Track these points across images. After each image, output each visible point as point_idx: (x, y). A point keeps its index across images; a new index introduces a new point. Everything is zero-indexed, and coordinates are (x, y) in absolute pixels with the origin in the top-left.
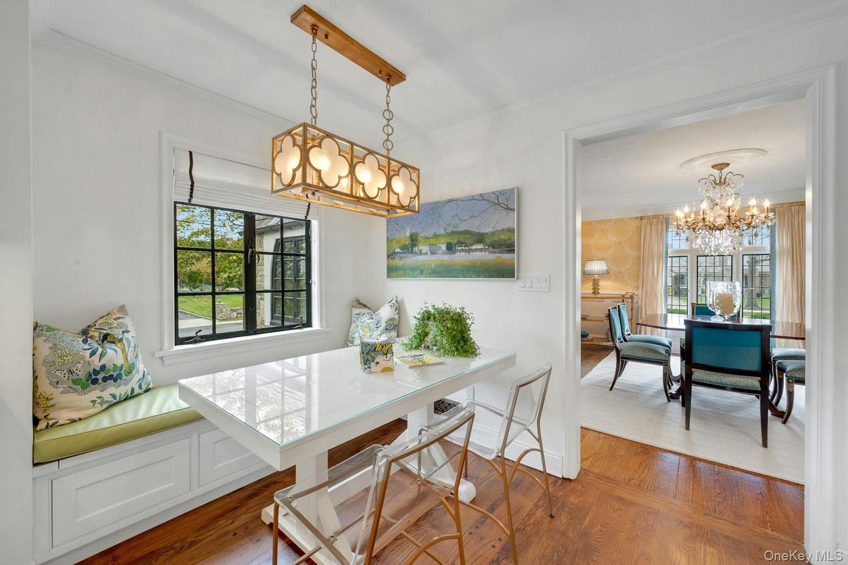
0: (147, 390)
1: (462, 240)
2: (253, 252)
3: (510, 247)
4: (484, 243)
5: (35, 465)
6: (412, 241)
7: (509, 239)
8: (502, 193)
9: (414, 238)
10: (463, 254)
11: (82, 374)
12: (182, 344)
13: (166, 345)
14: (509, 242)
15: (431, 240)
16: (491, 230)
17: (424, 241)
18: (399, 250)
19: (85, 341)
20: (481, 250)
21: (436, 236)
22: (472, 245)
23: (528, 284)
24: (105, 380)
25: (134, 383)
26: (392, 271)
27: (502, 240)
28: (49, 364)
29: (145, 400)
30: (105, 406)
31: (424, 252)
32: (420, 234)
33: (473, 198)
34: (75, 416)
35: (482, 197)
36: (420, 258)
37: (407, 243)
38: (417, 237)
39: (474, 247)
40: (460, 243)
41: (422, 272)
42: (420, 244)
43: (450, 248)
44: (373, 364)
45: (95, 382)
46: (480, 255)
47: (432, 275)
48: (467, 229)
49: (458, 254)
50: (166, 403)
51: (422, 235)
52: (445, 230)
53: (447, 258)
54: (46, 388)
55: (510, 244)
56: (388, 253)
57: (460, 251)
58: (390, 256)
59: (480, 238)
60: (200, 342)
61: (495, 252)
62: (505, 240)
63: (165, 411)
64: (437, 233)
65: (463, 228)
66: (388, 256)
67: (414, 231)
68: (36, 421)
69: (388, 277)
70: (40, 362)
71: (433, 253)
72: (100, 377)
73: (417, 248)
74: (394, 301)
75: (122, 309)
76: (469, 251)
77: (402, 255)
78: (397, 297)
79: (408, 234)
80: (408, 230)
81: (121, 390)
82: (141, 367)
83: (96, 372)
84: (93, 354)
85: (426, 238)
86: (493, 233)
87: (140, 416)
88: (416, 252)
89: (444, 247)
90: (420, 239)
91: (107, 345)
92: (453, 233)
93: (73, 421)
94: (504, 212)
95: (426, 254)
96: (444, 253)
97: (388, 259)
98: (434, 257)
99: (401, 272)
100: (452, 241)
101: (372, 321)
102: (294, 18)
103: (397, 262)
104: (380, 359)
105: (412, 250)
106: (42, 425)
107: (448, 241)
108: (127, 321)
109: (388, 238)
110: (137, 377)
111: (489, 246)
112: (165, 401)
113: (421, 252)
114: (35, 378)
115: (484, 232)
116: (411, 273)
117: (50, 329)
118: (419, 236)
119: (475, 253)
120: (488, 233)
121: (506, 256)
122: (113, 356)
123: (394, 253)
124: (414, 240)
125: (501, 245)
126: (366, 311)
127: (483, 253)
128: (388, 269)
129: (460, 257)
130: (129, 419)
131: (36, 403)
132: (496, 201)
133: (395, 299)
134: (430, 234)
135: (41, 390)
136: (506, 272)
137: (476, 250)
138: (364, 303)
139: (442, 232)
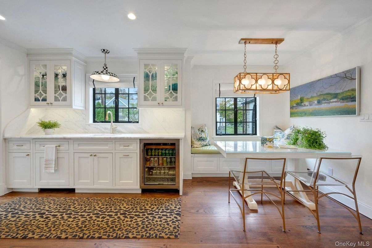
0: (210, 145)
1: (325, 98)
2: (236, 110)
3: (353, 99)
4: (337, 98)
5: (192, 153)
6: (301, 100)
7: (353, 94)
8: (348, 71)
9: (302, 99)
10: (325, 104)
11: (198, 138)
12: (218, 135)
13: (214, 135)
14: (352, 96)
15: (310, 99)
16: (342, 91)
17: (306, 100)
18: (295, 105)
19: (199, 131)
20: (336, 102)
21: (312, 97)
22: (331, 99)
23: (366, 118)
24: (202, 140)
25: (207, 142)
26: (292, 114)
27: (348, 95)
28: (194, 135)
29: (209, 147)
30: (202, 146)
31: (306, 105)
32: (305, 97)
33: (331, 77)
34: (197, 146)
35: (336, 75)
36: (304, 108)
37: (299, 102)
38: (303, 99)
39: (332, 101)
40: (324, 99)
41: (305, 114)
42: (305, 101)
43: (319, 102)
44: (265, 144)
45: (200, 140)
46: (336, 104)
47: (310, 115)
48: (328, 92)
49: (323, 104)
50: (212, 148)
51: (306, 97)
52: (317, 94)
53: (317, 107)
54: (193, 140)
55: (353, 97)
56: (290, 107)
57: (324, 103)
58: (292, 108)
59: (336, 96)
60: (222, 135)
61: (344, 102)
62: (350, 96)
63: (212, 149)
64: (313, 96)
65: (326, 91)
66: (291, 108)
67: (302, 96)
68: (192, 146)
69: (291, 117)
70: (192, 134)
71: (311, 105)
72: (201, 139)
73: (303, 104)
74: (292, 127)
75: (205, 125)
76: (329, 103)
77: (296, 107)
78: (294, 125)
79: (299, 98)
80: (299, 96)
81: (205, 143)
82: (208, 139)
83: (200, 138)
84: (200, 134)
85: (308, 99)
86: (343, 93)
87: (207, 149)
88: (303, 105)
89: (316, 102)
90: (304, 99)
91: (202, 132)
92: (320, 95)
93: (197, 147)
94: (350, 81)
95: (308, 106)
96: (316, 105)
97: (290, 109)
98: (311, 107)
99: (296, 115)
100: (320, 99)
101: (281, 134)
102: (239, 43)
103: (295, 110)
104: (268, 143)
105: (301, 105)
106: (192, 147)
107: (318, 99)
108: (206, 128)
109: (290, 100)
110: (208, 141)
111: (340, 99)
112: (213, 147)
113: (305, 105)
114: (191, 137)
115: (337, 93)
116: (301, 114)
117: (194, 128)
118: (304, 98)
119: (332, 104)
120: (340, 93)
121: (350, 104)
122: (203, 135)
123: (293, 106)
124: (302, 100)
125: (347, 98)
126: (279, 130)
127: (337, 103)
128: (290, 114)
129: (324, 106)
130: (205, 149)
131: (192, 143)
132: (345, 76)
133: (293, 126)
134: (309, 96)
135: (192, 140)
136: (351, 112)
137: (333, 102)
138: (279, 128)
139: (315, 95)
